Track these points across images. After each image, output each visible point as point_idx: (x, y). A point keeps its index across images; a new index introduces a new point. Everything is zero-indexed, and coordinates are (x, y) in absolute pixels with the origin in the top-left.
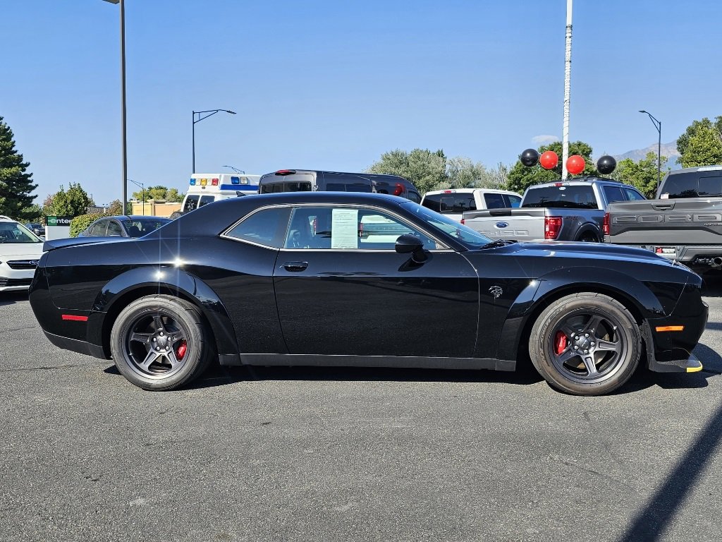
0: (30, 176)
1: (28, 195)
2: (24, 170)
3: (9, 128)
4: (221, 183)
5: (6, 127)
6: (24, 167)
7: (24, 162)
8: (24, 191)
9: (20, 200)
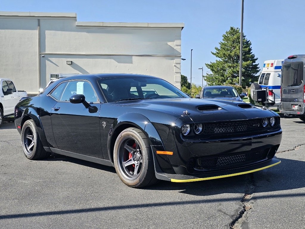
0: (257, 65)
1: (256, 75)
2: (255, 62)
3: (249, 41)
4: (275, 65)
5: (248, 41)
6: (254, 61)
7: (255, 58)
8: (253, 73)
9: (251, 78)
